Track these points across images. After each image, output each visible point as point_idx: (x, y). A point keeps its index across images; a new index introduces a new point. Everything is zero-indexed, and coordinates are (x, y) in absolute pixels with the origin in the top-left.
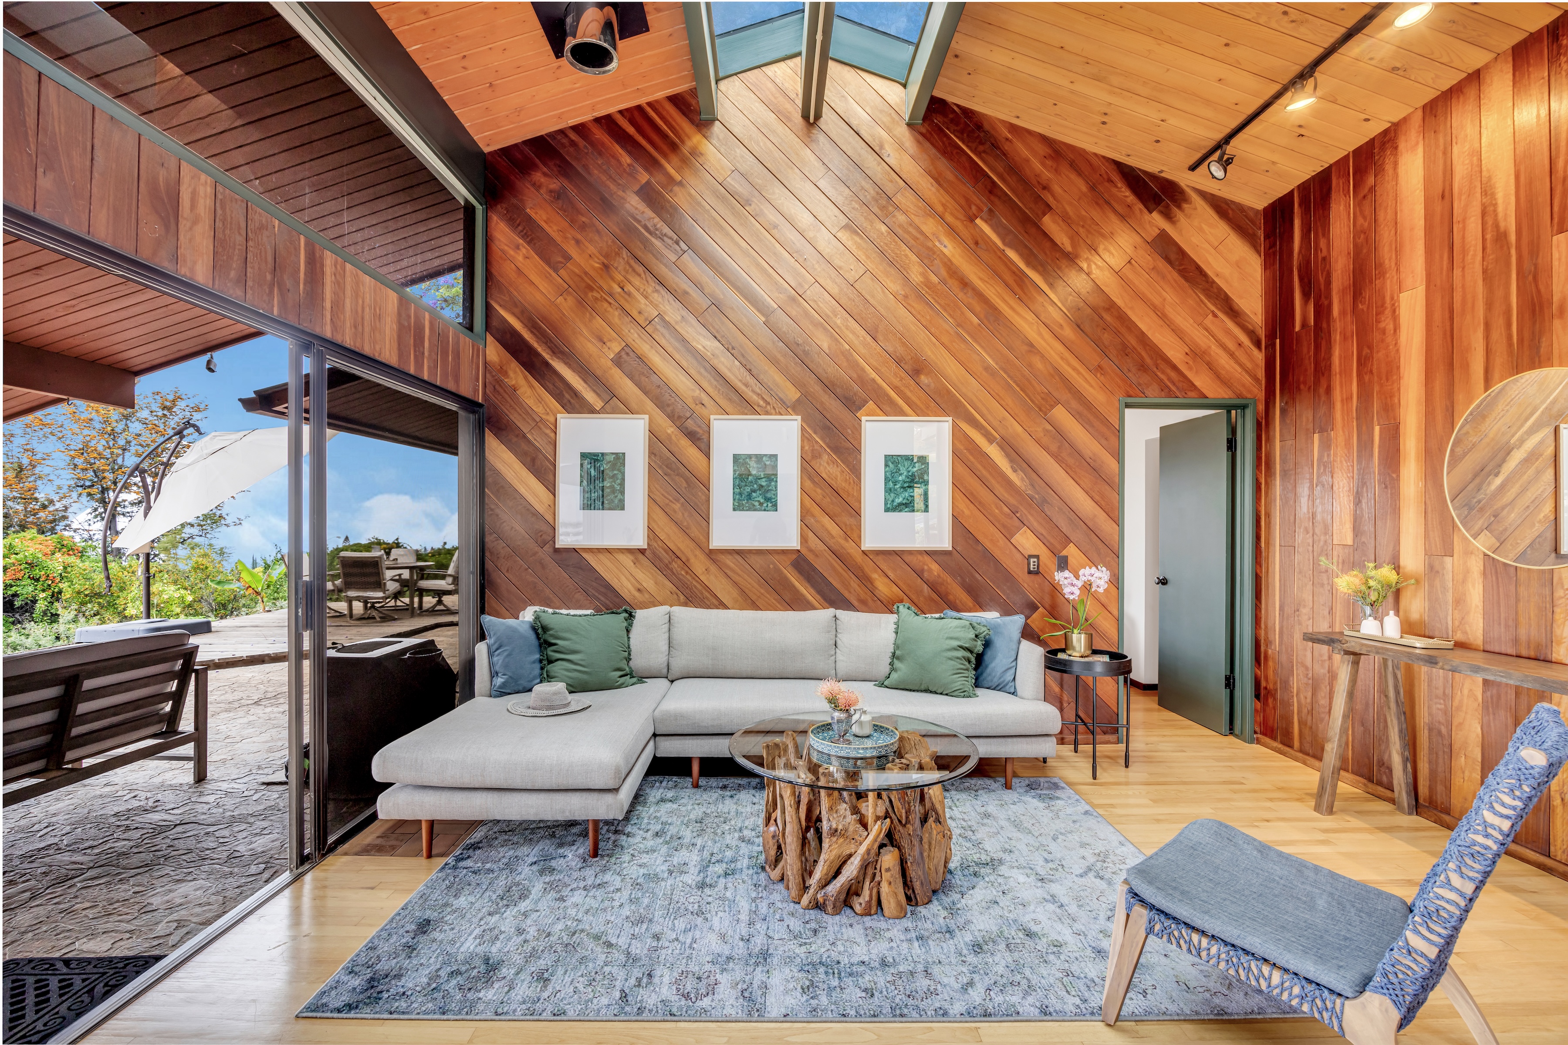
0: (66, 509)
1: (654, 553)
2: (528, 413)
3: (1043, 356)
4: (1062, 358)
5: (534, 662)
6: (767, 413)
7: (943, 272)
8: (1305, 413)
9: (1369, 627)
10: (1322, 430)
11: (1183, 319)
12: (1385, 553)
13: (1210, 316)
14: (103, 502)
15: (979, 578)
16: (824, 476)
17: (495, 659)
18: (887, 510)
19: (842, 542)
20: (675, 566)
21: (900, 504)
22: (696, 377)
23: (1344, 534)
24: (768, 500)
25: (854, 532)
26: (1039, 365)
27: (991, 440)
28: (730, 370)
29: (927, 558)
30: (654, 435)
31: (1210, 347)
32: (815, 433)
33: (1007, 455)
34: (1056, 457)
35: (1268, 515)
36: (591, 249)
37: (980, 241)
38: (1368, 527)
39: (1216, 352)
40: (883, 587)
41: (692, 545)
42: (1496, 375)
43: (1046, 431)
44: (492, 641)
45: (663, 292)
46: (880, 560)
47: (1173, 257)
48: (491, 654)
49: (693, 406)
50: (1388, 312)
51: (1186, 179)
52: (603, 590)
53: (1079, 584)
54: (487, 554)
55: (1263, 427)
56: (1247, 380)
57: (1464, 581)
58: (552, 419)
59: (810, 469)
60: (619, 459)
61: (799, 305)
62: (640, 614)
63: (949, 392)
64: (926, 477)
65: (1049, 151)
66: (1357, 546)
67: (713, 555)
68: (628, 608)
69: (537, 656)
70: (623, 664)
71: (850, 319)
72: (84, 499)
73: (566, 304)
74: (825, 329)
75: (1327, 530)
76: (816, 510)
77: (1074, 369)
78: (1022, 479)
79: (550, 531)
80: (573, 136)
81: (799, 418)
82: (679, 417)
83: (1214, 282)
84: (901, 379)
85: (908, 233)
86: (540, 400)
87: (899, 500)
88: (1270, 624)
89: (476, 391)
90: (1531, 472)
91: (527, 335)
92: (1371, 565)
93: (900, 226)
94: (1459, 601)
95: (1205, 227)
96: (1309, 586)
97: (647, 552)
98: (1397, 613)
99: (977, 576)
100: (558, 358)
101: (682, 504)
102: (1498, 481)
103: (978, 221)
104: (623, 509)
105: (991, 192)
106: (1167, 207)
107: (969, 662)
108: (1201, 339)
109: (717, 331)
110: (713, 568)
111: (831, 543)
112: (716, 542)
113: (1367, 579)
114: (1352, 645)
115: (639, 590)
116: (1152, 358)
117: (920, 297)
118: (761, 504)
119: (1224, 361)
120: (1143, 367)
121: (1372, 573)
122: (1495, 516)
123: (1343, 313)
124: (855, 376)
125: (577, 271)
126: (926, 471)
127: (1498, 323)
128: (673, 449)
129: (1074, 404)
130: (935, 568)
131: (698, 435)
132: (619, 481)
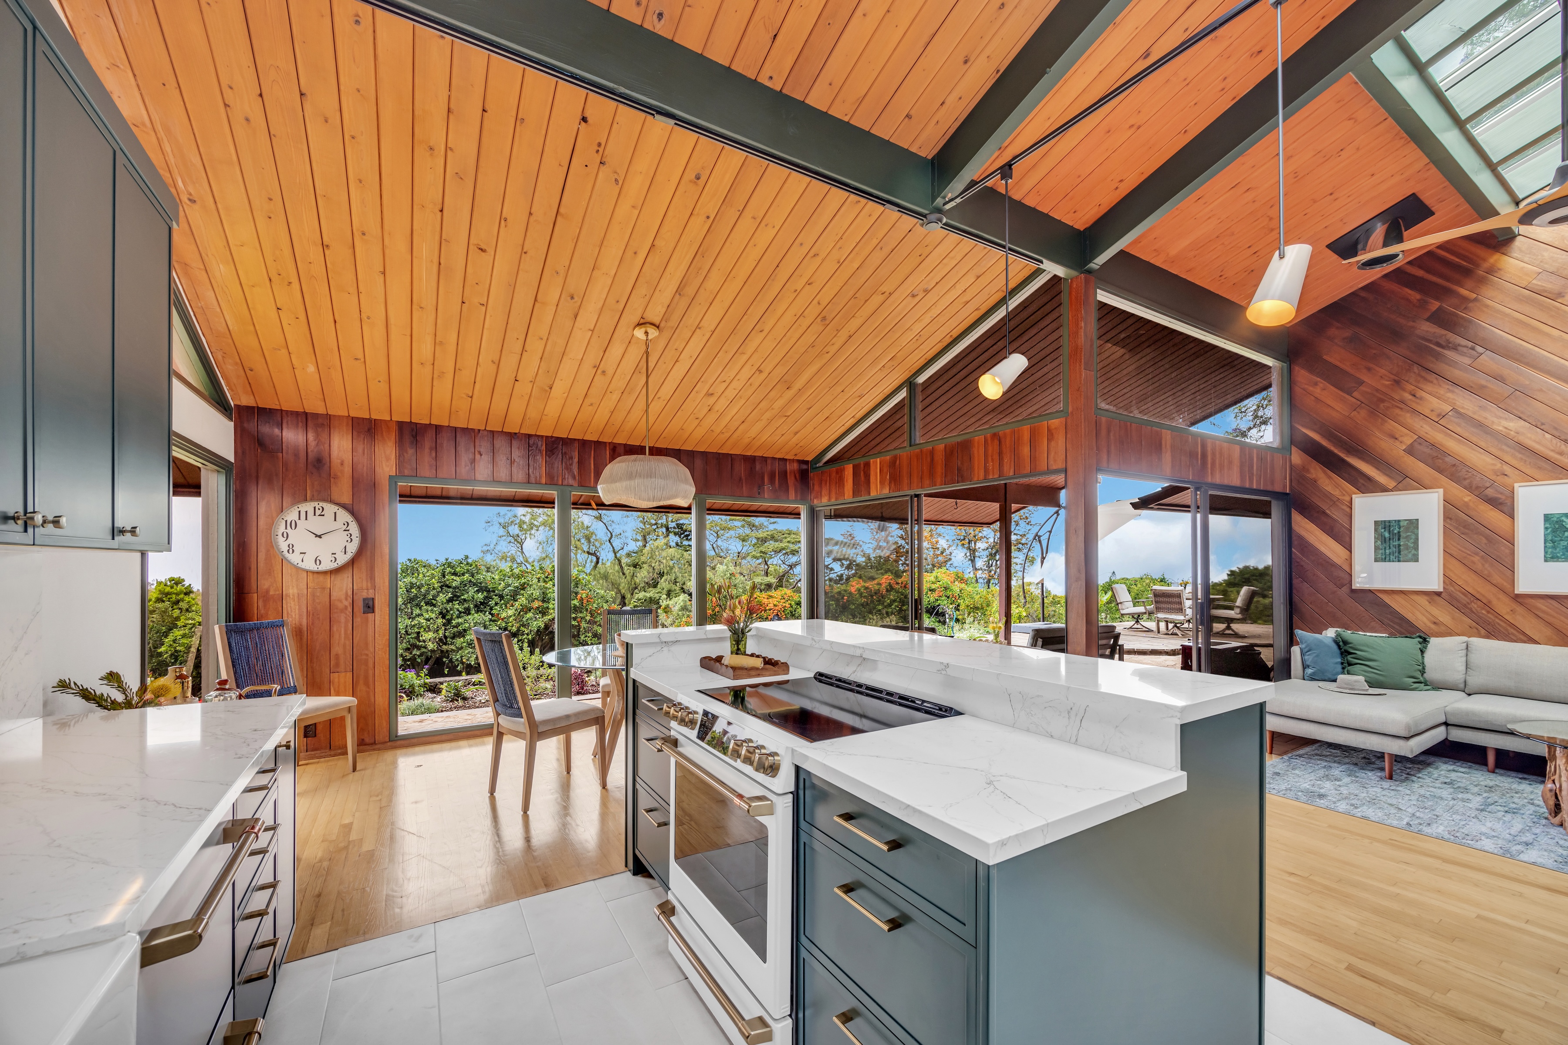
0: (951, 553)
1: (1450, 595)
2: (1327, 496)
5: (1337, 663)
14: (969, 548)
17: (1306, 657)
20: (1474, 606)
22: (1498, 453)
28: (1539, 443)
30: (1448, 503)
36: (1382, 371)
41: (1495, 590)
44: (1303, 646)
45: (1458, 390)
48: (1303, 654)
49: (1493, 478)
52: (1397, 621)
54: (1294, 591)
58: (1347, 498)
60: (1413, 524)
62: (1433, 641)
67: (1519, 599)
68: (1423, 635)
69: (1339, 660)
70: (1418, 675)
72: (960, 547)
73: (1360, 416)
79: (1347, 576)
80: (1363, 294)
82: (1477, 488)
86: (1337, 486)
89: (1285, 486)
91: (1325, 443)
97: (1443, 595)
100: (1353, 455)
101: (1482, 557)
104: (1417, 560)
109: (1522, 413)
110: (1520, 609)
112: (1522, 588)
115: (1435, 623)
125: (1369, 390)
128: (1472, 513)
131: (1501, 501)
132: (1412, 541)
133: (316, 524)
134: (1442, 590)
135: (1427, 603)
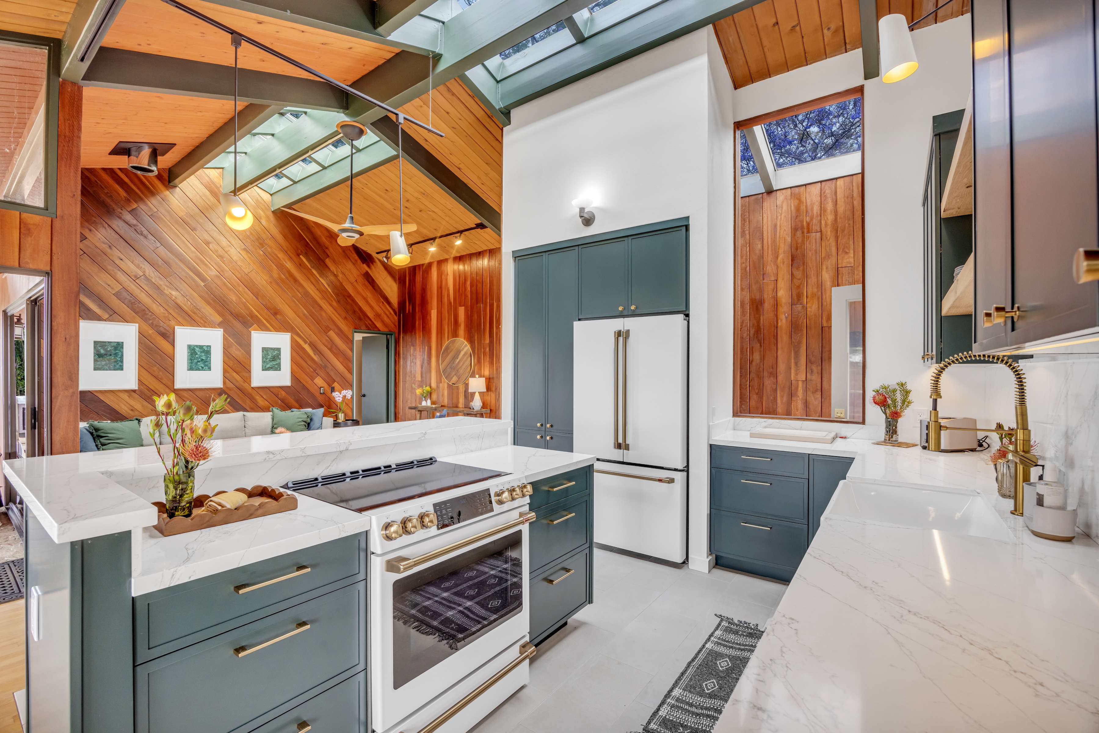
3: (326, 312)
4: (333, 313)
6: (205, 327)
7: (287, 275)
8: (408, 338)
9: (424, 403)
10: (413, 346)
11: (374, 304)
12: (428, 383)
13: (382, 303)
15: (301, 396)
16: (234, 355)
18: (263, 370)
19: (242, 384)
21: (269, 368)
22: (166, 307)
23: (419, 378)
24: (206, 365)
25: (248, 379)
26: (324, 315)
27: (306, 342)
29: (280, 389)
30: (141, 334)
31: (381, 314)
32: (229, 336)
33: (312, 349)
34: (330, 350)
35: (399, 371)
36: (100, 235)
37: (302, 265)
38: (424, 376)
39: (383, 314)
40: (261, 402)
41: (164, 386)
42: (450, 338)
43: (326, 340)
46: (259, 391)
47: (370, 281)
49: (164, 321)
50: (429, 314)
51: (374, 255)
53: (341, 396)
55: (397, 342)
56: (393, 326)
57: (444, 390)
58: (76, 323)
59: (227, 352)
61: (221, 280)
63: (289, 322)
64: (279, 357)
65: (328, 235)
66: (422, 381)
67: (177, 392)
68: (138, 418)
69: (94, 443)
71: (246, 289)
73: (83, 262)
74: (234, 292)
75: (415, 376)
76: (230, 370)
77: (337, 317)
78: (318, 358)
81: (222, 330)
82: (156, 326)
83: (383, 291)
84: (269, 316)
85: (272, 256)
87: (268, 366)
88: (399, 407)
90: (465, 358)
92: (424, 386)
93: (269, 253)
94: (443, 395)
95: (380, 272)
96: (410, 394)
97: (138, 391)
98: (431, 399)
99: (301, 395)
101: (158, 368)
102: (458, 360)
103: (301, 256)
104: (122, 369)
105: (306, 246)
106: (368, 263)
107: (305, 426)
108: (378, 309)
109: (178, 287)
111: (237, 385)
113: (423, 390)
114: (420, 409)
116: (363, 316)
117: (277, 283)
118: (202, 368)
119: (386, 319)
120: (360, 319)
121: (424, 388)
122: (457, 371)
123: (419, 311)
124: (248, 313)
125: (90, 245)
126: (280, 354)
127: (450, 324)
128: (152, 341)
129: (337, 330)
130: (283, 393)
131: (167, 335)
132: (119, 356)
134: (137, 388)
135: (128, 397)
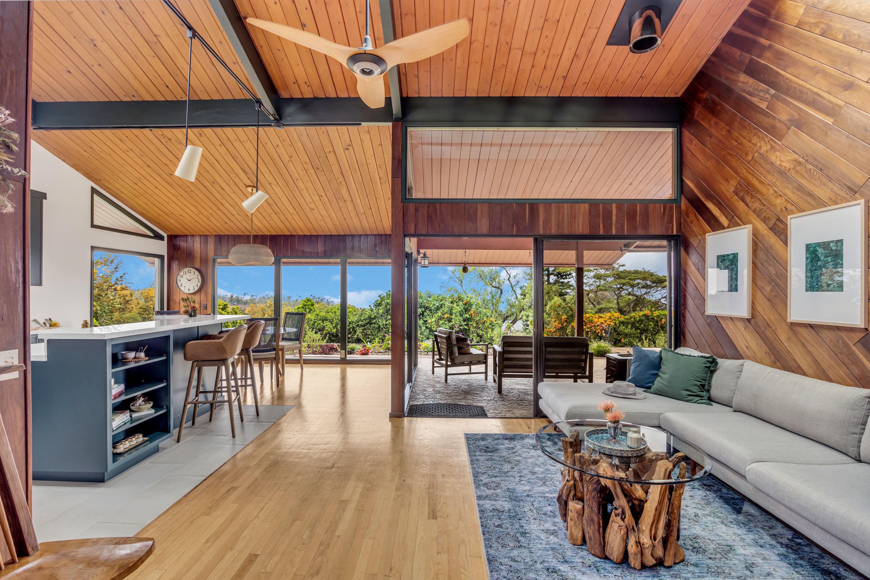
1: (755, 322)
2: (696, 236)
20: (768, 332)
24: (834, 280)
30: (755, 237)
36: (722, 124)
52: (729, 344)
60: (736, 257)
67: (790, 326)
73: (712, 165)
79: (703, 302)
80: (714, 59)
81: (864, 202)
91: (696, 190)
97: (751, 321)
100: (710, 201)
101: (773, 287)
104: (738, 290)
110: (793, 338)
112: (791, 316)
115: (748, 347)
125: (716, 142)
133: (189, 276)
134: (750, 317)
135: (743, 328)
